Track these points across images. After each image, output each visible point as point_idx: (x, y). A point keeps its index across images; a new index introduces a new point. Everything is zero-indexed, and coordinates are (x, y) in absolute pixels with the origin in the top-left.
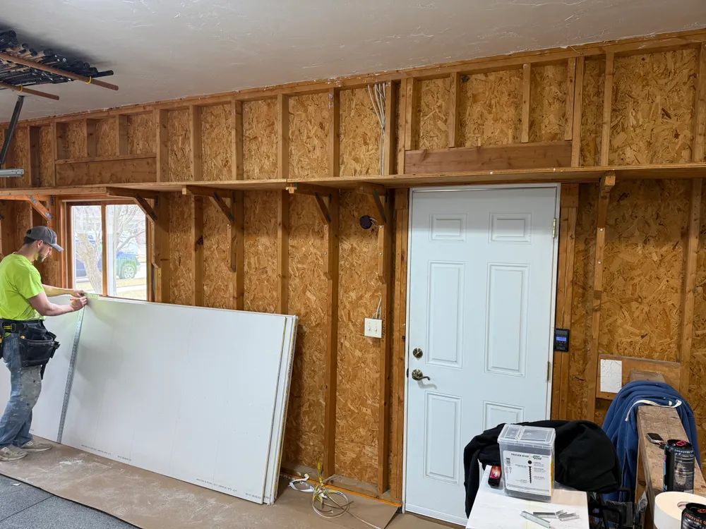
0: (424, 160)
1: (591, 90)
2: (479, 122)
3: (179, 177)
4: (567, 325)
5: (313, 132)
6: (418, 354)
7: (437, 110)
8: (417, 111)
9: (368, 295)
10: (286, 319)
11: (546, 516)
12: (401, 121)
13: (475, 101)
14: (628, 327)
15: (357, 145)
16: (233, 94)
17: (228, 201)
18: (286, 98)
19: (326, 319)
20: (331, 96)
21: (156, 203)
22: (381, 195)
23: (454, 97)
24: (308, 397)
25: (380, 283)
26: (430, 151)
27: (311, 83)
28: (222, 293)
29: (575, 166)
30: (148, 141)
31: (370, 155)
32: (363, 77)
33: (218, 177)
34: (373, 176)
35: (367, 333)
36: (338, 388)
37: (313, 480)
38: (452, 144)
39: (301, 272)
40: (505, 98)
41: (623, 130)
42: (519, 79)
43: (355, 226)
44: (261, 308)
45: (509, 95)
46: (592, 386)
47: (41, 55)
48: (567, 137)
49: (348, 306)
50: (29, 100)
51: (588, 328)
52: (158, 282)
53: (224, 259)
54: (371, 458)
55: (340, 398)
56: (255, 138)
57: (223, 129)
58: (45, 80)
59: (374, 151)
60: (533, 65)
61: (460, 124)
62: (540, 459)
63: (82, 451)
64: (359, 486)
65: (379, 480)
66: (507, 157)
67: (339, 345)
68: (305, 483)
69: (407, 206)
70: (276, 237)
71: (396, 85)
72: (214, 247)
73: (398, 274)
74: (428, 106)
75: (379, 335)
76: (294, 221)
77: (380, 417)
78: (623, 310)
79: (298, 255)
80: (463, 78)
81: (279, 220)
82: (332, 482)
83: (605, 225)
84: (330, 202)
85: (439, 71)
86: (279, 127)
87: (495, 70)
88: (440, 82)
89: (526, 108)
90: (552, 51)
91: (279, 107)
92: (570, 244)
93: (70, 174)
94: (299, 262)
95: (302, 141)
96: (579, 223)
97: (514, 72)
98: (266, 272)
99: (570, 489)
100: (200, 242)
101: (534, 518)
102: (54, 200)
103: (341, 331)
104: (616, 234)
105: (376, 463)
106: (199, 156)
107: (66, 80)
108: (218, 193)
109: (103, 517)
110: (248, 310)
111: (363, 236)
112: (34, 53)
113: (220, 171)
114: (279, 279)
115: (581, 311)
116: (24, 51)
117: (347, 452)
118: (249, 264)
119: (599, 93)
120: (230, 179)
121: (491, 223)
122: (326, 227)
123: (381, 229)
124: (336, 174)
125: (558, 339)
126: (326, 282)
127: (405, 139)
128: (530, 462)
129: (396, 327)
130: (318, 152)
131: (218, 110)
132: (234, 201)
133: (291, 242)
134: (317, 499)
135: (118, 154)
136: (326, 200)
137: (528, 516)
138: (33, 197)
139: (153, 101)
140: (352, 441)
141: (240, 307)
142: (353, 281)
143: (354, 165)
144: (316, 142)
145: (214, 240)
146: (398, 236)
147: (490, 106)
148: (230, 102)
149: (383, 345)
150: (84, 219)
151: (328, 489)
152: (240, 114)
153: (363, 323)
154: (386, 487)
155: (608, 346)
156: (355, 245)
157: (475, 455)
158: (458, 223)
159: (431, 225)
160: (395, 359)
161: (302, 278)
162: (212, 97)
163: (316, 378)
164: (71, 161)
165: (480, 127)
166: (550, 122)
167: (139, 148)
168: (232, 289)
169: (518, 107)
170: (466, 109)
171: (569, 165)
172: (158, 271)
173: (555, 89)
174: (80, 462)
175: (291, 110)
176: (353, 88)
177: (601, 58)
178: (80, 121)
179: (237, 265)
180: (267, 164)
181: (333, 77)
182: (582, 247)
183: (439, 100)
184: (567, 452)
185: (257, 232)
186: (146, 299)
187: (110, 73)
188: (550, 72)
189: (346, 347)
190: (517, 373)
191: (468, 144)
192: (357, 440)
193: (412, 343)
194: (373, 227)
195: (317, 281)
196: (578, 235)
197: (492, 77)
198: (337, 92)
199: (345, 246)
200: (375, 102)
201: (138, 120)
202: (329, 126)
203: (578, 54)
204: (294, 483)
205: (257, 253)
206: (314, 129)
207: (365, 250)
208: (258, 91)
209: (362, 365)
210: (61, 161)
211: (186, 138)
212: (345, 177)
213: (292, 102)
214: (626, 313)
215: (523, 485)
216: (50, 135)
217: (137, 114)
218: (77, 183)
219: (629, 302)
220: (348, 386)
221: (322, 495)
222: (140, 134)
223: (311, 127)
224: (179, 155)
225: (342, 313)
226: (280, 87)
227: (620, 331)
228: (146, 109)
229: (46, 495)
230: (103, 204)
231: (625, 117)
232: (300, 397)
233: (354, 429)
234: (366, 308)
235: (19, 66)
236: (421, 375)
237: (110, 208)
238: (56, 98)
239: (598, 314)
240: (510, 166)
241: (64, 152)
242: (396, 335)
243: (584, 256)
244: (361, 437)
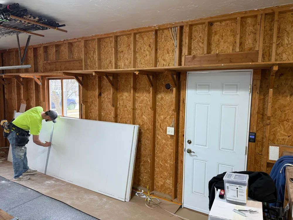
0: (193, 59)
1: (268, 28)
2: (218, 43)
3: (92, 68)
4: (255, 131)
5: (146, 49)
6: (190, 142)
7: (199, 38)
8: (190, 38)
9: (169, 117)
10: (134, 127)
11: (244, 211)
12: (184, 43)
13: (216, 34)
14: (282, 132)
15: (165, 54)
16: (113, 33)
17: (111, 78)
18: (135, 34)
19: (151, 127)
20: (154, 33)
21: (83, 79)
22: (175, 75)
23: (206, 32)
24: (143, 159)
25: (173, 112)
26: (195, 56)
27: (146, 28)
28: (109, 116)
29: (260, 62)
30: (79, 53)
31: (170, 58)
32: (167, 25)
33: (107, 68)
34: (171, 67)
35: (168, 133)
36: (156, 155)
37: (145, 193)
38: (206, 52)
39: (141, 107)
40: (229, 33)
41: (282, 46)
42: (235, 24)
43: (163, 88)
44: (124, 122)
45: (231, 31)
46: (266, 157)
47: (37, 18)
48: (257, 49)
49: (160, 121)
50: (33, 37)
51: (264, 132)
52: (84, 111)
53: (109, 102)
54: (169, 185)
55: (157, 160)
56: (122, 51)
57: (109, 48)
58: (39, 29)
59: (172, 56)
60: (242, 18)
61: (209, 44)
62: (242, 187)
63: (54, 178)
64: (164, 196)
65: (173, 194)
66: (230, 58)
67: (156, 138)
68: (141, 193)
69: (185, 80)
70: (131, 93)
71: (182, 28)
72: (106, 97)
73: (181, 108)
74: (195, 36)
75: (173, 134)
76: (138, 86)
77: (173, 168)
78: (280, 125)
79: (139, 100)
80: (211, 24)
81: (132, 85)
82: (153, 194)
83: (273, 88)
84: (153, 78)
85: (200, 22)
86: (132, 47)
87: (225, 20)
88: (200, 26)
89: (238, 37)
90: (250, 11)
91: (132, 38)
92: (257, 96)
93: (49, 67)
94: (140, 103)
95: (141, 52)
96: (261, 87)
97: (233, 21)
98: (127, 107)
99: (255, 201)
100: (100, 95)
101: (238, 212)
102: (43, 77)
103: (157, 132)
104: (278, 92)
105: (171, 187)
106: (100, 59)
107: (47, 29)
108: (107, 74)
109: (62, 204)
110: (119, 123)
111: (167, 92)
112: (34, 18)
113: (108, 65)
114: (132, 110)
115: (261, 125)
116: (31, 17)
117: (159, 182)
118: (120, 104)
119: (271, 29)
120: (112, 68)
121: (223, 87)
122: (151, 89)
123: (174, 89)
124: (156, 66)
125: (250, 137)
126: (151, 112)
127: (185, 51)
128: (237, 189)
129: (180, 131)
130: (148, 57)
131: (107, 40)
132: (113, 78)
133: (137, 95)
134: (147, 200)
135: (67, 58)
136: (151, 77)
137: (236, 211)
138: (35, 76)
139: (82, 37)
140: (161, 177)
141: (116, 121)
142: (163, 111)
143: (163, 62)
144: (147, 53)
145: (106, 94)
146: (182, 92)
147: (222, 36)
148: (112, 37)
149: (175, 138)
150: (54, 85)
151: (152, 196)
152: (116, 42)
153: (166, 129)
154: (176, 197)
155: (273, 140)
156: (163, 96)
157: (213, 185)
158: (208, 87)
159: (196, 87)
160: (180, 144)
161: (141, 110)
162: (105, 34)
163: (147, 151)
164: (49, 62)
165: (218, 45)
166: (249, 42)
167: (76, 56)
168: (113, 114)
169: (234, 36)
170: (212, 38)
171: (257, 61)
172: (84, 106)
173: (251, 28)
174: (53, 182)
175: (137, 39)
176: (163, 30)
177: (273, 14)
178: (53, 46)
179: (115, 104)
180: (127, 62)
181: (155, 25)
182: (262, 97)
183: (200, 34)
184: (254, 185)
185: (123, 91)
186: (79, 117)
187: (64, 25)
188: (249, 21)
189: (159, 138)
190: (232, 151)
191: (212, 53)
192: (163, 177)
193: (187, 137)
194: (171, 88)
195: (147, 111)
196: (260, 92)
197: (223, 23)
198: (156, 31)
199: (159, 96)
200: (173, 35)
201: (75, 45)
202: (153, 46)
203: (262, 12)
204: (138, 194)
205: (123, 99)
206: (147, 47)
207: (167, 98)
208: (124, 32)
209: (166, 146)
210: (45, 62)
211: (94, 52)
212: (159, 67)
213: (137, 36)
214: (281, 126)
215: (234, 198)
216: (41, 51)
217: (75, 42)
218: (51, 70)
219: (283, 121)
220: (160, 155)
221: (149, 199)
222: (76, 51)
223: (145, 47)
224: (92, 59)
225: (158, 124)
226: (133, 30)
227: (279, 134)
228: (78, 40)
229: (40, 195)
230: (62, 79)
231: (283, 40)
232: (140, 159)
233: (162, 172)
234: (168, 123)
235: (29, 23)
236: (191, 151)
237: (64, 81)
238: (43, 36)
239: (269, 126)
240: (231, 62)
241: (46, 58)
242: (180, 134)
243: (263, 101)
244: (165, 176)
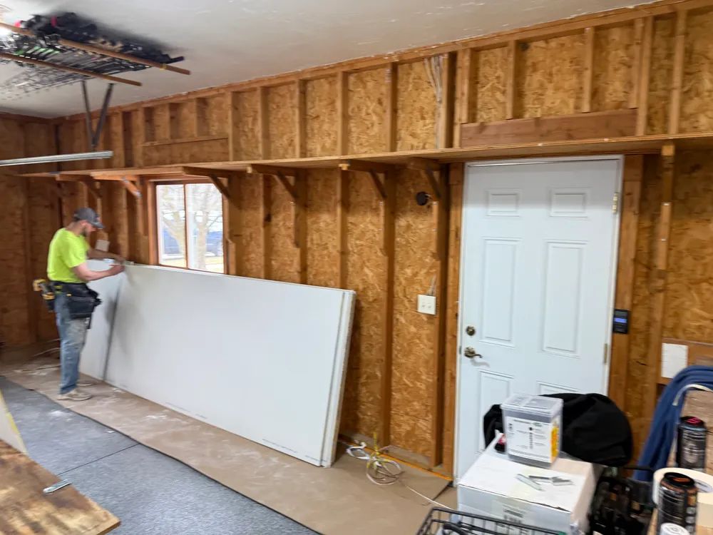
0: (480, 132)
1: (661, 52)
2: (540, 91)
3: (249, 157)
4: (627, 306)
5: (371, 108)
6: (471, 332)
7: (495, 81)
8: (474, 81)
9: (423, 271)
10: (344, 293)
11: (540, 480)
12: (458, 94)
13: (535, 70)
14: (697, 310)
15: (414, 120)
16: (297, 74)
17: (291, 180)
18: (346, 75)
19: (383, 296)
20: (388, 70)
21: (229, 182)
22: (436, 170)
23: (511, 67)
24: (366, 370)
25: (434, 260)
26: (486, 124)
27: (371, 59)
28: (287, 268)
29: (641, 134)
30: (222, 122)
31: (427, 129)
32: (420, 50)
33: (284, 157)
34: (429, 151)
35: (421, 310)
36: (394, 362)
37: (370, 449)
38: (509, 115)
39: (359, 248)
40: (567, 65)
41: (698, 95)
42: (581, 44)
43: (411, 203)
44: (322, 283)
45: (571, 62)
46: (653, 370)
47: (119, 45)
48: (633, 105)
49: (404, 282)
50: (118, 87)
51: (651, 309)
52: (232, 257)
53: (289, 236)
54: (425, 432)
55: (396, 373)
56: (318, 117)
57: (288, 109)
58: (127, 68)
59: (430, 126)
60: (597, 28)
61: (519, 95)
62: (540, 426)
63: (166, 408)
64: (413, 458)
65: (432, 453)
66: (568, 128)
67: (395, 322)
68: (361, 449)
69: (461, 181)
70: (336, 215)
71: (453, 57)
72: (281, 223)
73: (452, 251)
74: (485, 77)
75: (432, 312)
76: (353, 198)
77: (434, 391)
78: (692, 292)
79: (357, 232)
80: (523, 46)
81: (339, 196)
82: (387, 451)
83: (673, 199)
84: (386, 178)
85: (497, 40)
86: (339, 104)
87: (556, 36)
88: (498, 51)
89: (588, 74)
90: (618, 12)
91: (339, 86)
92: (632, 220)
93: (155, 155)
94: (357, 239)
95: (361, 117)
96: (643, 198)
97: (576, 37)
98: (327, 248)
99: (576, 460)
100: (268, 219)
101: (531, 482)
102: (143, 179)
103: (397, 307)
104: (686, 208)
105: (429, 437)
106: (267, 135)
107: (144, 68)
108: (282, 171)
109: (180, 466)
110: (311, 285)
111: (419, 213)
112: (113, 44)
113: (286, 150)
114: (338, 254)
115: (644, 292)
116: (104, 43)
117: (402, 424)
118: (312, 240)
119: (670, 56)
120: (294, 157)
121: (549, 198)
122: (382, 204)
123: (435, 205)
124: (393, 149)
125: (618, 320)
126: (380, 257)
127: (461, 112)
128: (531, 429)
129: (450, 304)
130: (376, 129)
131: (283, 90)
132: (297, 178)
133: (351, 219)
134: (372, 465)
135: (196, 136)
136: (381, 176)
137: (522, 478)
138: (124, 176)
139: (226, 83)
140: (407, 414)
141: (304, 281)
142: (408, 259)
143: (410, 140)
144: (375, 118)
145: (280, 217)
146: (453, 212)
147: (551, 74)
148: (293, 82)
149: (437, 321)
150: (169, 198)
151: (383, 458)
152: (303, 93)
153: (417, 301)
154: (439, 461)
155: (673, 329)
156: (411, 222)
158: (514, 198)
159: (486, 200)
160: (449, 337)
161: (360, 255)
162: (278, 77)
163: (374, 352)
164: (156, 143)
165: (540, 98)
166: (614, 89)
167: (215, 129)
168: (295, 267)
169: (579, 73)
170: (524, 78)
171: (633, 134)
172: (232, 246)
173: (621, 53)
174: (164, 417)
175: (351, 87)
176: (410, 62)
177: (673, 16)
178: (163, 105)
179: (300, 240)
180: (328, 143)
181: (391, 51)
182: (647, 223)
183: (497, 71)
184: (575, 424)
185: (319, 210)
186: (223, 272)
187: (181, 59)
188: (616, 35)
189: (401, 323)
190: (571, 355)
191: (527, 116)
192: (411, 413)
193: (463, 322)
194: (428, 204)
195: (374, 257)
196: (641, 212)
197: (553, 44)
198: (395, 67)
199: (402, 222)
200: (432, 75)
201: (213, 102)
202: (387, 103)
203: (646, 13)
204: (352, 450)
205: (318, 230)
206: (373, 105)
207: (421, 226)
208: (318, 70)
209: (418, 341)
210: (148, 144)
211: (255, 119)
212: (402, 152)
213: (352, 79)
214: (695, 295)
215: (524, 451)
216: (139, 120)
217: (213, 97)
218: (161, 163)
219: (698, 282)
220: (403, 361)
221: (377, 463)
222: (214, 116)
223: (369, 103)
224: (250, 135)
225: (398, 289)
226: (340, 65)
227: (688, 315)
228: (219, 92)
229: (135, 443)
230: (184, 183)
231: (700, 81)
232: (358, 369)
233: (410, 402)
234: (421, 285)
235: (103, 56)
236: (473, 353)
237: (190, 187)
238: (138, 84)
239: (661, 296)
240: (570, 137)
241: (151, 136)
242: (450, 312)
243: (650, 233)
244: (416, 411)
